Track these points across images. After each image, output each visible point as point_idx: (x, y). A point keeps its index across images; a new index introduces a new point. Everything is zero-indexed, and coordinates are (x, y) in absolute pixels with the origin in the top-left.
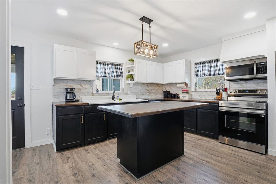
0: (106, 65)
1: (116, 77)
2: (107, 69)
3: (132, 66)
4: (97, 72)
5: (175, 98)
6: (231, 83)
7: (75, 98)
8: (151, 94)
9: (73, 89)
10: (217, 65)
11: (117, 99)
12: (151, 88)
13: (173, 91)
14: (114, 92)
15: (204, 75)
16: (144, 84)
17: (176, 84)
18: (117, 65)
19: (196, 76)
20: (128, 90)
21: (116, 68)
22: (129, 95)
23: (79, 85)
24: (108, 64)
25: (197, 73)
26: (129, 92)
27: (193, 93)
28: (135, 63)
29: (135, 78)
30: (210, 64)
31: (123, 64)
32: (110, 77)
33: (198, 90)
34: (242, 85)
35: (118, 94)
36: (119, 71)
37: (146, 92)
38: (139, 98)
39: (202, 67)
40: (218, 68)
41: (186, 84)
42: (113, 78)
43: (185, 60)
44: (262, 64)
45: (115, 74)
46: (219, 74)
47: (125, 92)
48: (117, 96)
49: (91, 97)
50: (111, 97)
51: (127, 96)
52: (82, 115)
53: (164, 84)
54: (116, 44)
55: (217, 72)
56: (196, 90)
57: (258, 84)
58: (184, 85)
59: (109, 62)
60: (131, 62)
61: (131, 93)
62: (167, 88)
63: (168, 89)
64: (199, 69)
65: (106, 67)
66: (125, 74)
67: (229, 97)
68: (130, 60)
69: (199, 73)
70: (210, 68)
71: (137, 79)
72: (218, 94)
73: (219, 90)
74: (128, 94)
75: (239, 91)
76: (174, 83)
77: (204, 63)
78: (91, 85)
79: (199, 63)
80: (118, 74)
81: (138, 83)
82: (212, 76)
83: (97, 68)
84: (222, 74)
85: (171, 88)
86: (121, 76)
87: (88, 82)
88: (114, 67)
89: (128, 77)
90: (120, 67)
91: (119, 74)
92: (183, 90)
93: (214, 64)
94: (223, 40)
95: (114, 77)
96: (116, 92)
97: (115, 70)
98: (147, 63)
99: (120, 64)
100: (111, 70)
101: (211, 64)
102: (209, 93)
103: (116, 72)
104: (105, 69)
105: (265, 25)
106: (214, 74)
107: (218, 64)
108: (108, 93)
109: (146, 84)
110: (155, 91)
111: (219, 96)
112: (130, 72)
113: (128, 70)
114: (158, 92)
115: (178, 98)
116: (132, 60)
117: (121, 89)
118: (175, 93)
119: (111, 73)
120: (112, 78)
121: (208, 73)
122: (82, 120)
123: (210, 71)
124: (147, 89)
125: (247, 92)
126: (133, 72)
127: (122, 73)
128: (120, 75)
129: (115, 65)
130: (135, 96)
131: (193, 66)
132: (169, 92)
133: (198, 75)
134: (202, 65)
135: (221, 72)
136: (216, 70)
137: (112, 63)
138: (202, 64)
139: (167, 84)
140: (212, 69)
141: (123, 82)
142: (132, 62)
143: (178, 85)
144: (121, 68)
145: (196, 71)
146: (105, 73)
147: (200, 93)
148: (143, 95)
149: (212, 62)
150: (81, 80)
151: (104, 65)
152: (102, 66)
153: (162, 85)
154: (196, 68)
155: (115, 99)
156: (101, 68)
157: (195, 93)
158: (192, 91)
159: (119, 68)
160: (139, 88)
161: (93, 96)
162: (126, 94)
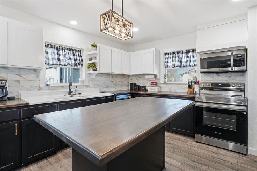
0: (61, 50)
1: (73, 66)
2: (61, 55)
3: (95, 52)
4: (47, 58)
5: (142, 90)
6: (203, 75)
7: (6, 95)
8: (117, 87)
9: (3, 82)
10: (187, 57)
11: (75, 93)
12: (116, 79)
13: (140, 82)
14: (71, 85)
15: (174, 66)
16: (108, 74)
17: (144, 75)
18: (76, 51)
19: (166, 67)
20: (89, 82)
21: (74, 55)
22: (91, 87)
23: (18, 76)
24: (63, 48)
25: (166, 64)
26: (91, 84)
27: (162, 86)
28: (98, 49)
29: (98, 67)
30: (180, 55)
31: (83, 50)
32: (65, 65)
33: (167, 82)
34: (213, 78)
35: (77, 87)
36: (78, 58)
37: (111, 84)
38: (103, 91)
39: (171, 58)
40: (189, 59)
41: (155, 76)
42: (70, 67)
43: (155, 49)
44: (239, 56)
45: (73, 62)
46: (190, 66)
47: (85, 84)
48: (74, 90)
49: (36, 91)
50: (67, 91)
51: (88, 89)
52: (16, 123)
53: (130, 75)
54: (74, 23)
55: (188, 64)
56: (165, 82)
57: (230, 77)
58: (153, 77)
59: (64, 46)
60: (93, 48)
61: (93, 86)
62: (133, 79)
63: (134, 81)
64: (169, 60)
65: (61, 52)
66: (86, 62)
67: (201, 91)
68: (92, 46)
69: (169, 64)
70: (180, 59)
71: (101, 69)
72: (190, 87)
73: (191, 82)
74: (89, 87)
75: (212, 84)
76: (142, 74)
77: (174, 53)
78: (37, 76)
79: (169, 54)
80: (76, 61)
81: (102, 73)
82: (182, 68)
83: (47, 52)
84: (193, 66)
85: (137, 79)
86: (81, 65)
87: (31, 71)
88: (71, 52)
89: (90, 66)
90: (80, 53)
91: (78, 62)
92: (151, 82)
93: (184, 55)
94: (198, 29)
95: (72, 65)
96: (73, 84)
97: (72, 57)
98: (112, 51)
99: (80, 50)
100: (67, 56)
101: (182, 55)
102: (179, 85)
103: (74, 60)
104: (58, 54)
105: (246, 14)
106: (185, 66)
107: (189, 55)
108: (63, 87)
109: (111, 76)
110: (121, 82)
111: (191, 90)
112: (92, 60)
113: (89, 58)
114: (123, 84)
115: (146, 90)
116: (95, 46)
117: (81, 81)
118: (142, 85)
119: (67, 61)
120: (68, 66)
121: (179, 64)
122: (16, 131)
123: (181, 62)
125: (220, 86)
126: (96, 60)
127: (82, 60)
128: (79, 64)
129: (73, 50)
130: (98, 89)
131: (162, 56)
132: (136, 84)
133: (167, 67)
134: (171, 56)
135: (192, 64)
136: (187, 61)
137: (69, 48)
138: (172, 54)
139: (134, 75)
140: (183, 60)
141: (84, 72)
142: (95, 48)
143: (146, 77)
144: (81, 55)
145: (165, 62)
146: (59, 60)
147: (170, 85)
148: (107, 87)
149: (183, 53)
150: (19, 68)
151: (57, 49)
152: (55, 51)
153: (128, 76)
154: (165, 58)
155: (72, 94)
156: (52, 53)
157: (165, 85)
158: (161, 83)
159: (79, 55)
160: (103, 79)
161: (40, 90)
162: (87, 87)
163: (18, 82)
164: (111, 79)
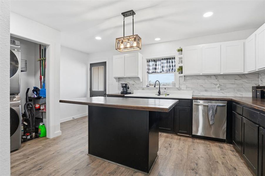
0: (158, 61)
2: (158, 65)
8: (225, 91)
11: (164, 94)
12: (222, 81)
18: (170, 59)
20: (181, 85)
21: (167, 63)
22: (183, 90)
23: (133, 82)
24: (160, 59)
26: (183, 87)
29: (183, 71)
32: (161, 72)
35: (165, 89)
37: (213, 87)
47: (177, 87)
49: (141, 90)
51: (179, 91)
59: (160, 57)
65: (158, 63)
71: (185, 72)
74: (181, 89)
83: (149, 65)
86: (174, 70)
88: (165, 61)
90: (173, 60)
91: (171, 68)
99: (173, 57)
104: (155, 65)
116: (180, 50)
117: (173, 84)
124: (216, 83)
127: (175, 66)
129: (167, 59)
137: (164, 58)
142: (181, 52)
151: (155, 61)
152: (153, 63)
159: (172, 62)
161: (143, 90)
162: (178, 89)
163: (133, 84)
164: (215, 81)
